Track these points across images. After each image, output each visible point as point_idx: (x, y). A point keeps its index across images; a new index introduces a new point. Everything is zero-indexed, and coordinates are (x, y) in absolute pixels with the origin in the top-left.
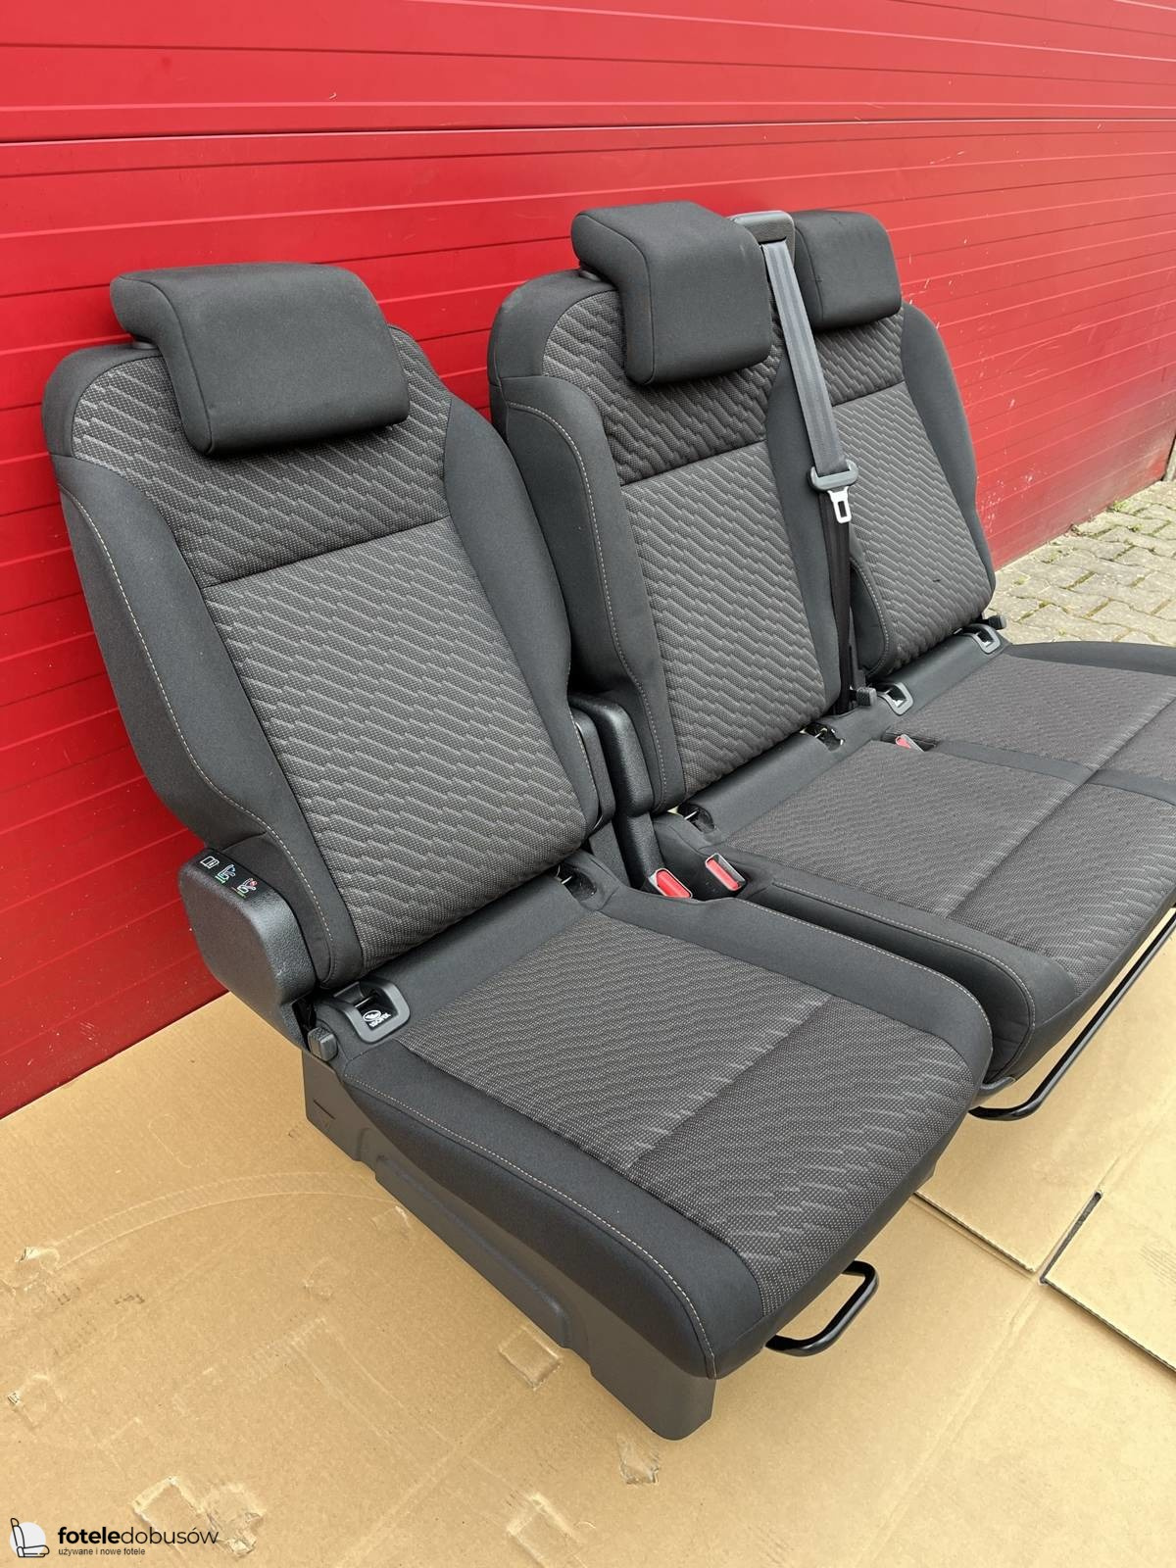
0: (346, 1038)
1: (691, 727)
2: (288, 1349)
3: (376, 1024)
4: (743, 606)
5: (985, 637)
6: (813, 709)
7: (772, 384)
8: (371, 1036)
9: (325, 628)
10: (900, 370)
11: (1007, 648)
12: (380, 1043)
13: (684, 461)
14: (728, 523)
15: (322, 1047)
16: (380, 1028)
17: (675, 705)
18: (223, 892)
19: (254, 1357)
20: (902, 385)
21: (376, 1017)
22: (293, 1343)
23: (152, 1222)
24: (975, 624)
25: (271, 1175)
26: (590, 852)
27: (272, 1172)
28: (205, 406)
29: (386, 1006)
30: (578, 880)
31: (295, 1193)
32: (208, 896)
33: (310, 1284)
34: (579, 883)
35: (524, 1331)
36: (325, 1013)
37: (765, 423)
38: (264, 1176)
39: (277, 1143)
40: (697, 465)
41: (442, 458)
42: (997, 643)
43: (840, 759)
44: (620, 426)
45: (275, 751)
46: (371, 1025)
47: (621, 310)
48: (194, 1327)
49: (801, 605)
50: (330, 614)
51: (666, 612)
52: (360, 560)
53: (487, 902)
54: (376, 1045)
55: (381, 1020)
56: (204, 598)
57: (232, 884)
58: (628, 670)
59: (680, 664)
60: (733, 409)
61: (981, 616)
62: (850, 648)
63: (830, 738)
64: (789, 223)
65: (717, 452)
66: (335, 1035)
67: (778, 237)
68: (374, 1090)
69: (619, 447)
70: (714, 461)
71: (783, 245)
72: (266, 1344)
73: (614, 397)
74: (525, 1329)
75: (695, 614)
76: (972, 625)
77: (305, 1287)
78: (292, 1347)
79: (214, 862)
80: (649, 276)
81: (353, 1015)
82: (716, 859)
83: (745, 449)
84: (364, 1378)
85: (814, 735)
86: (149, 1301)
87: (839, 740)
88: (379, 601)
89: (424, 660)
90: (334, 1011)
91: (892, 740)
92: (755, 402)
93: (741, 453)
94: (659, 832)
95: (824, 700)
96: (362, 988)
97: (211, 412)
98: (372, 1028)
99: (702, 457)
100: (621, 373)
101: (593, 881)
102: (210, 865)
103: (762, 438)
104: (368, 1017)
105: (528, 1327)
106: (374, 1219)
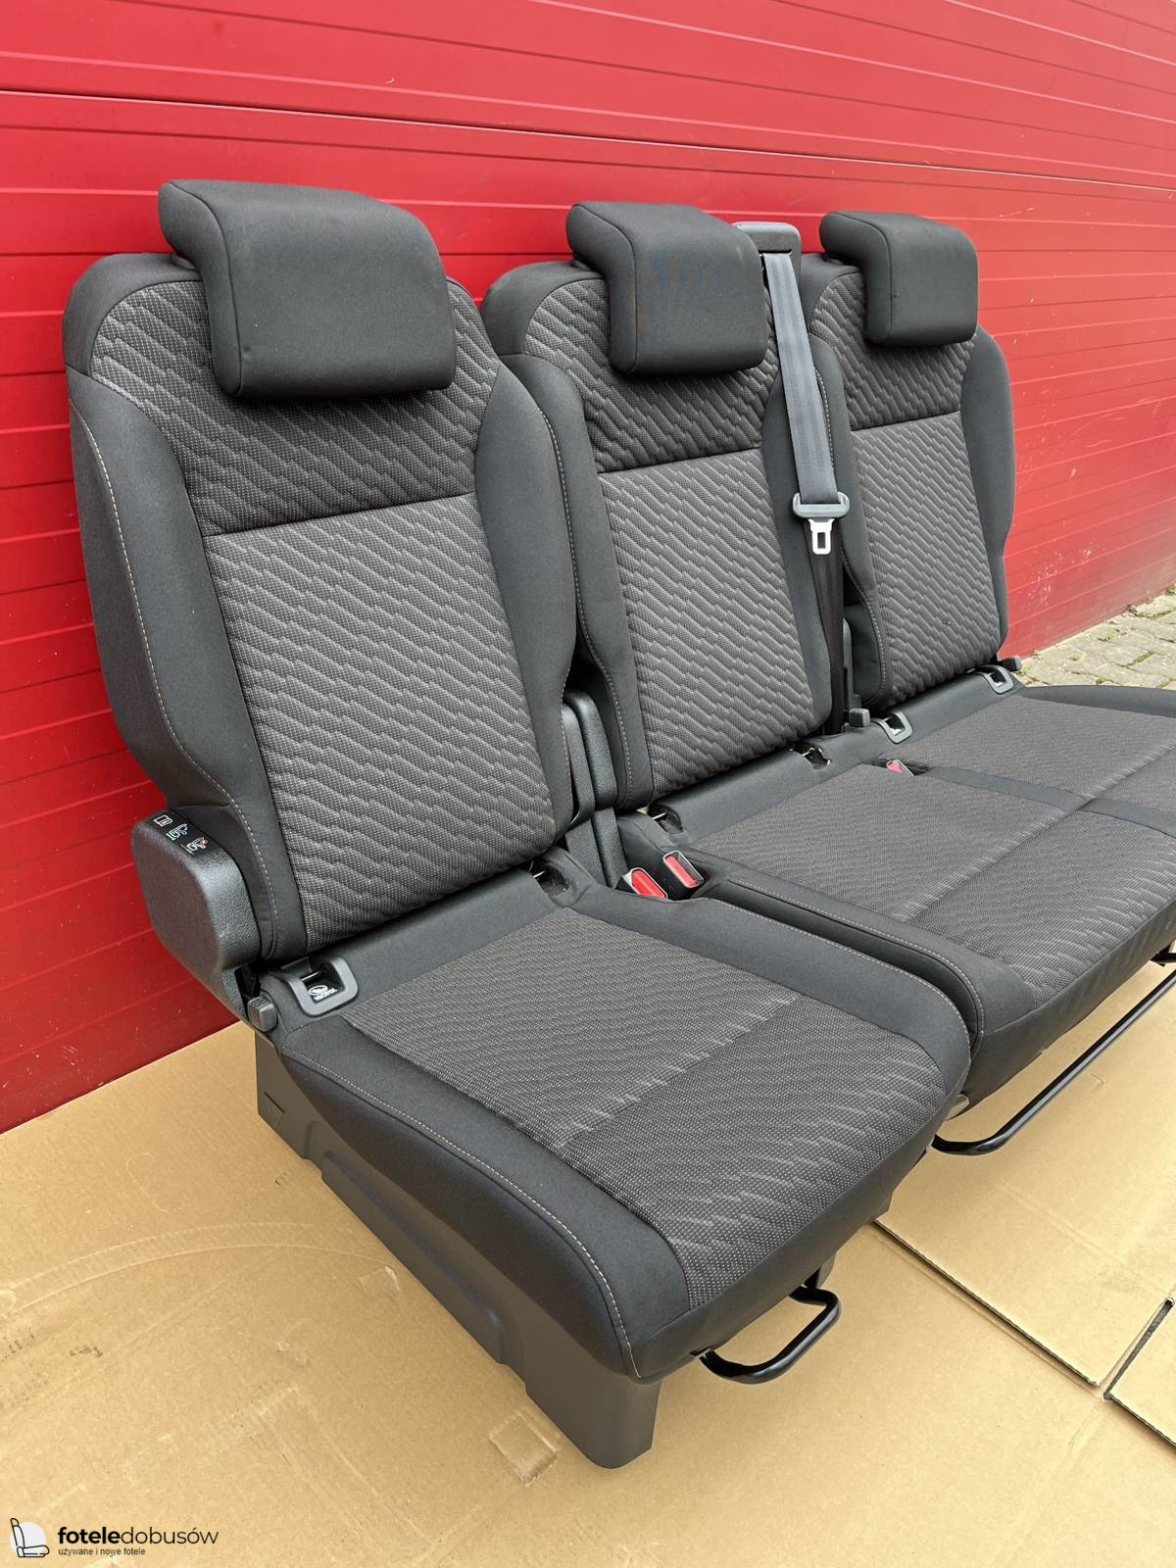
0: (288, 1007)
1: (661, 723)
2: (253, 1418)
3: (321, 998)
4: (726, 608)
5: (998, 677)
6: (799, 723)
7: (770, 392)
8: (314, 1009)
9: (326, 596)
10: (957, 398)
11: (1019, 688)
12: (324, 1017)
13: (671, 457)
14: (714, 523)
15: (261, 1015)
16: (324, 1002)
17: (645, 697)
18: (172, 849)
19: (216, 1427)
20: (956, 415)
21: (322, 991)
22: (261, 1414)
23: (119, 1269)
24: (988, 664)
25: (253, 1224)
26: (566, 848)
27: (254, 1221)
28: (240, 347)
29: (333, 981)
30: (551, 877)
31: (277, 1245)
32: (156, 852)
33: (284, 1347)
34: (551, 878)
35: (518, 1417)
36: (271, 984)
37: (760, 430)
38: (245, 1225)
39: (262, 1190)
40: (686, 464)
41: (478, 431)
42: (1010, 684)
43: (825, 779)
44: (602, 413)
45: (253, 721)
46: (317, 999)
47: (607, 297)
48: (153, 1387)
49: (792, 617)
50: (333, 582)
51: (640, 603)
52: (373, 528)
53: (457, 889)
54: (319, 1018)
55: (327, 994)
56: (205, 547)
57: (182, 841)
58: (595, 656)
59: (654, 658)
60: (728, 412)
61: (995, 657)
62: (846, 670)
63: (817, 758)
64: (795, 236)
65: (708, 453)
66: (276, 1006)
67: (782, 248)
68: (308, 1061)
69: (599, 434)
70: (704, 462)
71: (787, 257)
72: (231, 1412)
73: (598, 383)
74: (519, 1414)
75: (673, 609)
76: (986, 666)
77: (279, 1351)
78: (259, 1418)
79: (167, 821)
80: (635, 265)
81: (298, 986)
82: (676, 856)
83: (739, 454)
84: (335, 1457)
85: (802, 753)
86: (106, 1356)
87: (826, 761)
88: (386, 574)
89: (421, 643)
90: (278, 981)
91: (883, 765)
92: (751, 408)
93: (735, 457)
94: (623, 827)
95: (811, 715)
96: (313, 964)
97: (245, 356)
98: (316, 1002)
99: (690, 456)
100: (605, 360)
101: (565, 877)
102: (163, 823)
103: (756, 445)
104: (314, 991)
105: (523, 1412)
106: (362, 1279)
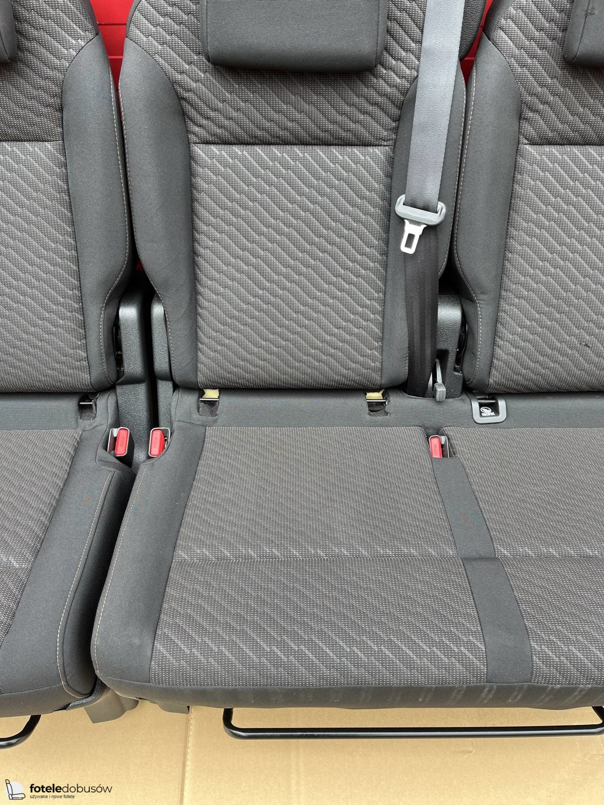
1: (214, 333)
44: (191, 94)
87: (387, 412)
101: (95, 412)
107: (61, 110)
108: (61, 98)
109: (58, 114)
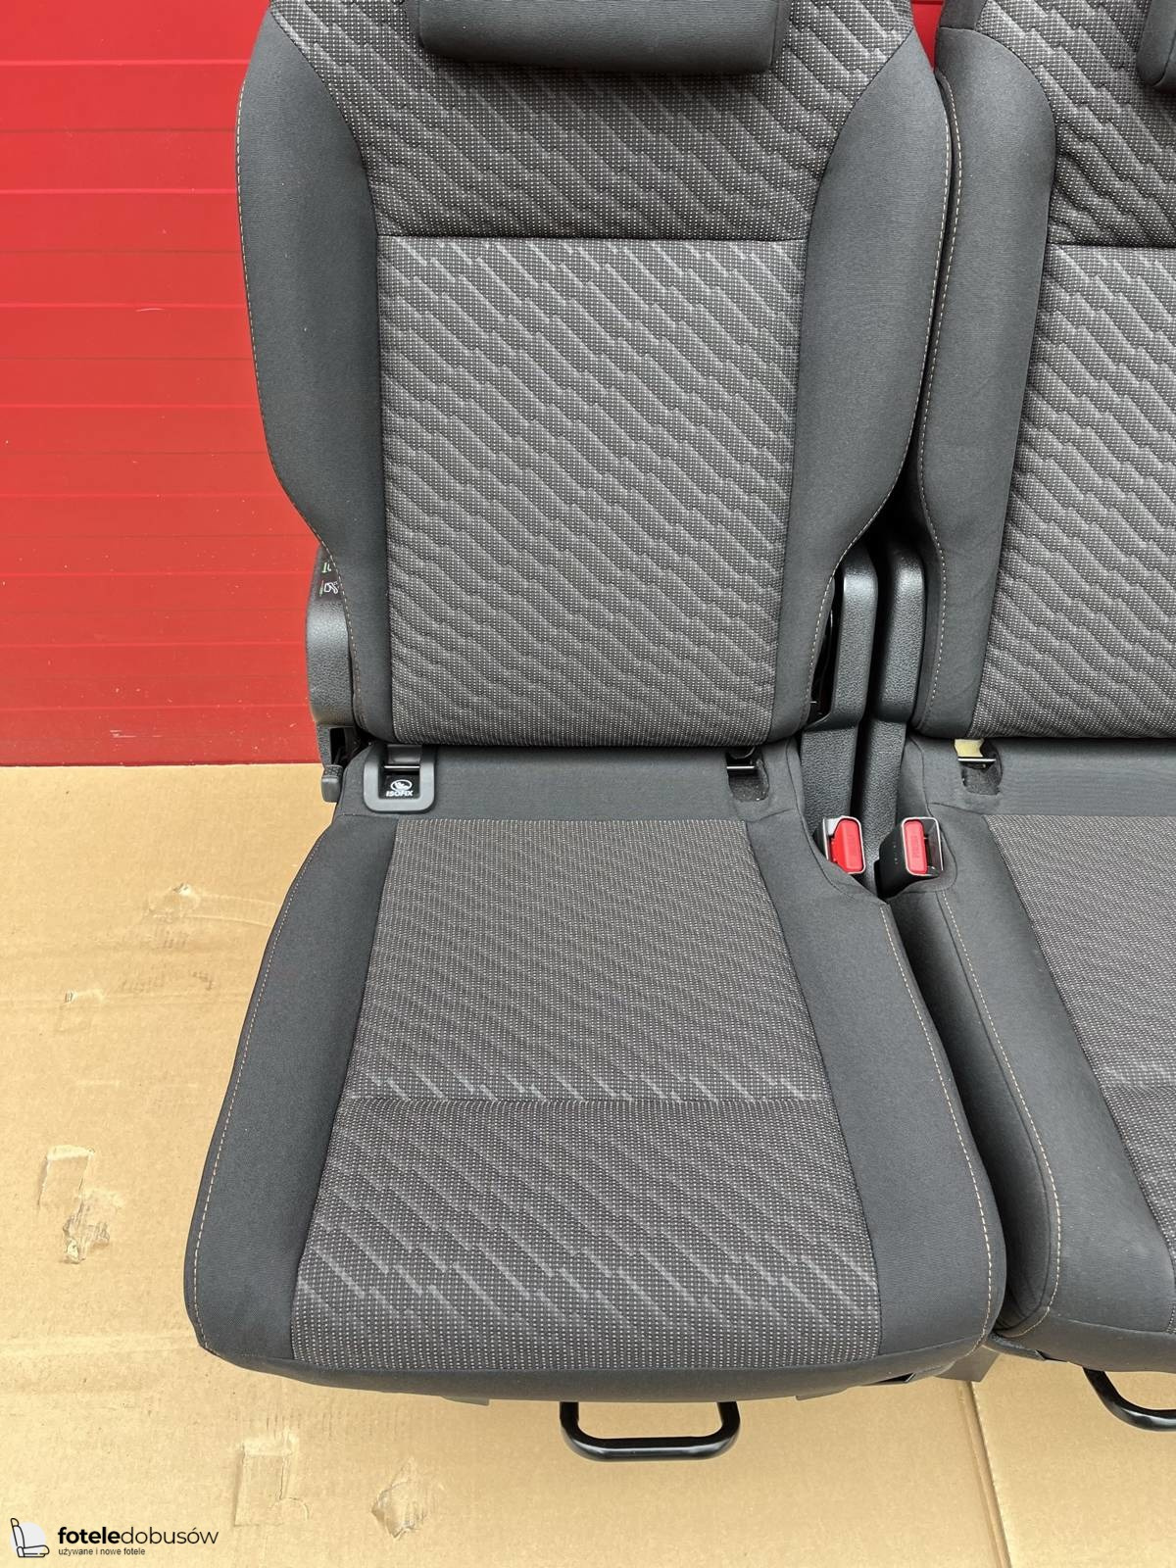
107: (821, 176)
108: (831, 151)
109: (813, 183)
